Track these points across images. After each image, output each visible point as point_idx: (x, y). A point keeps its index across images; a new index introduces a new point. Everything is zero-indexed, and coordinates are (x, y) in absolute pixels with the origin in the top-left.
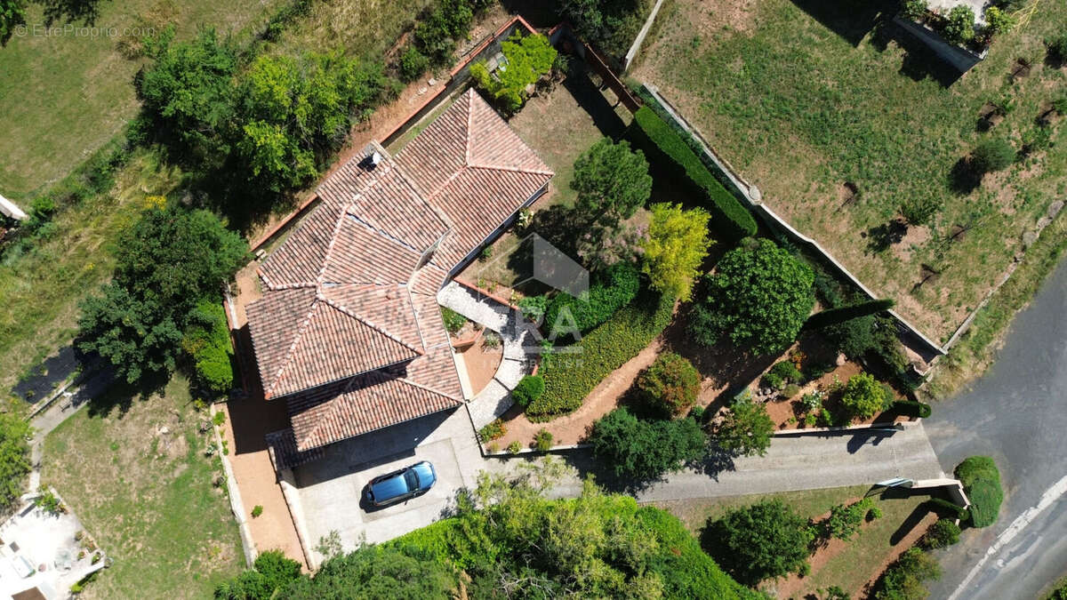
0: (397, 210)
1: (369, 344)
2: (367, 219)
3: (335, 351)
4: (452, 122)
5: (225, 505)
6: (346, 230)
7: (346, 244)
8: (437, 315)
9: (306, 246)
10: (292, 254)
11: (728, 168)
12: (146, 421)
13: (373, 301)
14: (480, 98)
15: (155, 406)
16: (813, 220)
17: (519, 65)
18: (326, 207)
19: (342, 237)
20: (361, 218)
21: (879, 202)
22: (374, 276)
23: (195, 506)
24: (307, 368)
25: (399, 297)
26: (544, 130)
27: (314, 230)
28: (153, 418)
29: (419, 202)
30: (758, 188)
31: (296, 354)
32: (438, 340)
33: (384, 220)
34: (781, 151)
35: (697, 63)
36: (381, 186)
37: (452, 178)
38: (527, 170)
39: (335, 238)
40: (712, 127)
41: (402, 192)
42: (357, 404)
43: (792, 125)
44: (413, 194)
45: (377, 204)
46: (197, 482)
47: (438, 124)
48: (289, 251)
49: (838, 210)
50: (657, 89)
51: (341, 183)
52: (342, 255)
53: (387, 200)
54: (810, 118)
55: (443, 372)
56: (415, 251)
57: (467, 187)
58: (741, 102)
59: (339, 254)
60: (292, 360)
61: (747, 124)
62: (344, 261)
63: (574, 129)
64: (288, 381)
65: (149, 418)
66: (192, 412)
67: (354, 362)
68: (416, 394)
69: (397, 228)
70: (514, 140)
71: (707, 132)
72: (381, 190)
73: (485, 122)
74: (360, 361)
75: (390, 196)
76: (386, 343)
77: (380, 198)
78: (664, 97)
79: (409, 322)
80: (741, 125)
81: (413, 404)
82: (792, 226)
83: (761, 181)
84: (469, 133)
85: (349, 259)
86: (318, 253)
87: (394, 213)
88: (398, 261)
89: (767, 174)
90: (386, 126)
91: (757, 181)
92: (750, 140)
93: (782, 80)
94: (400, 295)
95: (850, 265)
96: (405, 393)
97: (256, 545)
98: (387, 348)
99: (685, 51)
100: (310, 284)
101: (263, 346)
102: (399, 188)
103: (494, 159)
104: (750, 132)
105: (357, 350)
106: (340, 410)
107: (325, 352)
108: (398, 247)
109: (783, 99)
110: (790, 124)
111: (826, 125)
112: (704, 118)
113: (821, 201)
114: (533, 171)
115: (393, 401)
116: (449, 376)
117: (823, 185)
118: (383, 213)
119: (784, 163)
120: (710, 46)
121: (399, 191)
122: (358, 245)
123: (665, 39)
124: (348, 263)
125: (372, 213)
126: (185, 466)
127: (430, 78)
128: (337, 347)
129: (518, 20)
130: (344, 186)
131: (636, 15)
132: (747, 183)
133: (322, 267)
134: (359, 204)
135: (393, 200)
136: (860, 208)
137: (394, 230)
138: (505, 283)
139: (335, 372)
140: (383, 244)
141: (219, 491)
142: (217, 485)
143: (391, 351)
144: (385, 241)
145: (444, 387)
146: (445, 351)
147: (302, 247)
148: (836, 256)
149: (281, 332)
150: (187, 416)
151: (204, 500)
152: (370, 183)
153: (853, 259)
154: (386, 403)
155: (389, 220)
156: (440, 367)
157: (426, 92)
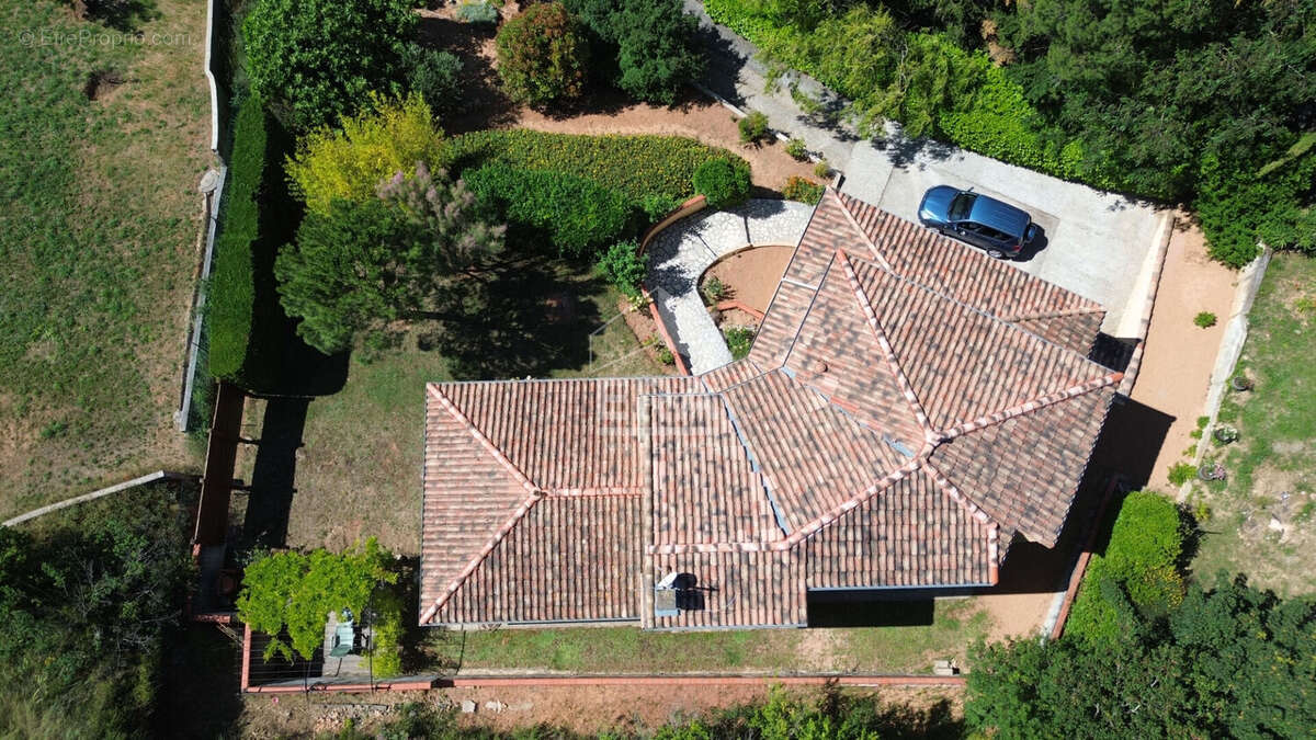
0: (704, 481)
1: (908, 324)
2: (762, 503)
3: (967, 353)
4: (497, 592)
5: (1254, 351)
6: (808, 509)
7: (825, 489)
8: (767, 330)
9: (890, 546)
10: (923, 552)
11: (205, 238)
12: (1297, 559)
13: (854, 377)
14: (423, 596)
15: (1270, 569)
16: (179, 96)
17: (320, 596)
18: (810, 580)
19: (824, 505)
20: (770, 513)
21: (82, 50)
22: (821, 413)
23: (1299, 382)
24: (1028, 366)
25: (809, 357)
26: (381, 496)
27: (859, 558)
28: (1283, 556)
29: (660, 468)
30: (198, 185)
31: (1031, 396)
32: (795, 294)
33: (736, 482)
34: (119, 201)
35: (86, 400)
36: (698, 534)
37: (576, 492)
38: (460, 418)
39: (836, 511)
40: (166, 303)
41: (672, 500)
42: (980, 295)
43: (67, 215)
44: (659, 485)
45: (726, 513)
46: (1277, 412)
47: (520, 611)
48: (922, 562)
49: (137, 81)
50: (177, 413)
51: (754, 599)
52: (846, 476)
53: (705, 507)
54: (37, 204)
55: (824, 246)
56: (728, 404)
57: (567, 463)
58: (93, 300)
59: (849, 484)
60: (1042, 392)
61: (119, 267)
62: (851, 468)
63: (341, 460)
64: (1070, 373)
65: (1289, 560)
66: (1219, 514)
67: (950, 320)
68: (886, 242)
69: (726, 455)
70: (434, 482)
71: (179, 303)
72: (702, 529)
73: (450, 547)
74: (939, 314)
75: (697, 510)
76: (882, 305)
77: (714, 518)
78: (179, 396)
79: (823, 309)
80: (127, 272)
81: (900, 237)
82: (210, 112)
83: (185, 188)
84: (490, 546)
85: (840, 464)
86: (882, 513)
87: (712, 480)
88: (766, 408)
89: (167, 190)
90: (600, 700)
91: (189, 193)
92: (138, 245)
93: (12, 280)
94: (804, 358)
95: (198, 18)
96: (900, 255)
97: (1236, 285)
98: (886, 299)
99: (81, 432)
100: (931, 472)
101: (1073, 456)
102: (672, 510)
103: (490, 474)
104: (127, 254)
105: (932, 329)
106: (1010, 307)
107: (985, 363)
108: (750, 428)
109: (40, 255)
110: (69, 220)
111: (29, 181)
112: (162, 322)
113: (144, 105)
114: (453, 410)
115: (925, 260)
116: (820, 233)
117: (120, 120)
118: (729, 493)
119: (133, 185)
120: (44, 408)
121: (676, 506)
122: (809, 475)
123: (88, 473)
124: (845, 458)
125: (746, 507)
126: (1279, 447)
127: (466, 716)
128: (961, 357)
129: (251, 684)
130: (753, 590)
131: (78, 522)
132: (204, 202)
133: (894, 482)
134: (756, 534)
135: (697, 500)
136: (110, 62)
137: (734, 457)
138: (631, 338)
139: (989, 330)
140: (769, 449)
141: (1249, 374)
142: (1246, 386)
143: (884, 291)
144: (761, 451)
145: (839, 224)
146: (797, 271)
147: (898, 550)
148: (202, 39)
149: (1031, 448)
150: (1230, 514)
151: (1279, 380)
152: (711, 552)
153: (187, 20)
154: (938, 265)
155: (728, 475)
156: (823, 255)
157: (492, 700)
